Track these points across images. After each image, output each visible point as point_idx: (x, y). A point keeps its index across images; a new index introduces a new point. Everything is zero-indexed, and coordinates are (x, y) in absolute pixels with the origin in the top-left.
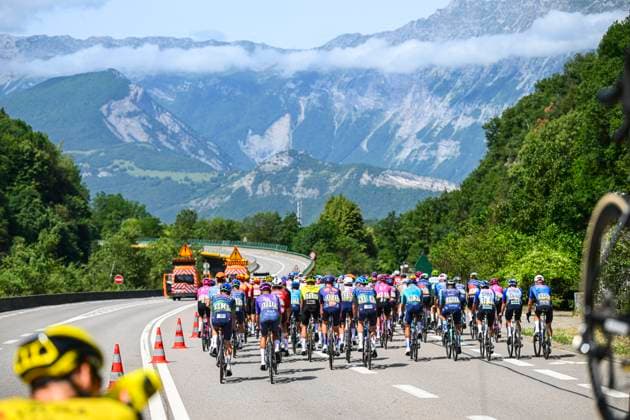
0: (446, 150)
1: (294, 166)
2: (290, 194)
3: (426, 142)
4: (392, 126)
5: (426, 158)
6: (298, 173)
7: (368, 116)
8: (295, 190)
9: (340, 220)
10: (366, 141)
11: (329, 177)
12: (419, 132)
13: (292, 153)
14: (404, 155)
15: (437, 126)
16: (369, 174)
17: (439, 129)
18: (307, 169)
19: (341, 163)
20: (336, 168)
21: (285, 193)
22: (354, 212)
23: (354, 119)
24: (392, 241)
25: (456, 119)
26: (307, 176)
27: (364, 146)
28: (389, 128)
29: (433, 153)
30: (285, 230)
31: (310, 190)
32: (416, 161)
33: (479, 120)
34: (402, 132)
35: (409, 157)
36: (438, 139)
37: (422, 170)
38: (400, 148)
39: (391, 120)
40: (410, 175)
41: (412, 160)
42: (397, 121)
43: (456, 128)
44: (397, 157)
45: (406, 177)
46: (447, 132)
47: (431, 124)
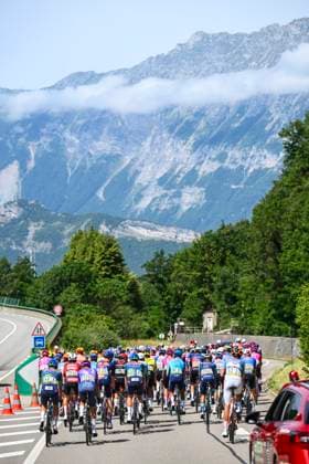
0: (191, 198)
1: (24, 217)
2: (20, 249)
3: (168, 189)
4: (131, 172)
5: (169, 207)
6: (28, 225)
7: (104, 162)
8: (25, 244)
9: (91, 262)
10: (103, 188)
11: (62, 229)
12: (161, 178)
13: (21, 203)
14: (144, 204)
15: (180, 172)
16: (107, 225)
17: (182, 175)
18: (38, 220)
19: (75, 214)
20: (70, 219)
21: (14, 248)
22: (112, 249)
23: (89, 165)
24: (160, 290)
25: (201, 163)
26: (39, 228)
27: (100, 194)
28: (127, 174)
29: (176, 201)
30: (16, 281)
31: (42, 244)
32: (157, 210)
33: (226, 164)
34: (142, 179)
35: (150, 205)
36: (182, 186)
37: (165, 219)
38: (139, 197)
39: (129, 166)
40: (152, 225)
41: (153, 209)
42: (136, 166)
43: (200, 173)
44: (138, 206)
45: (147, 228)
46: (191, 178)
47: (172, 170)
